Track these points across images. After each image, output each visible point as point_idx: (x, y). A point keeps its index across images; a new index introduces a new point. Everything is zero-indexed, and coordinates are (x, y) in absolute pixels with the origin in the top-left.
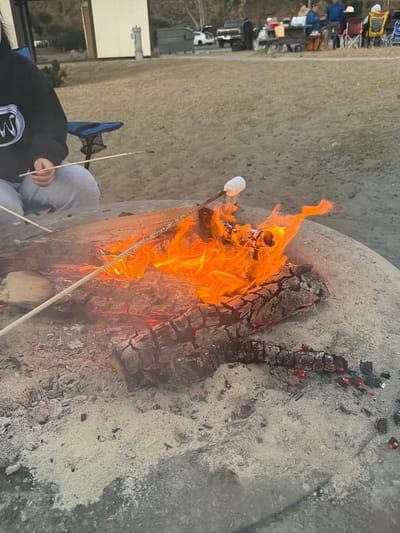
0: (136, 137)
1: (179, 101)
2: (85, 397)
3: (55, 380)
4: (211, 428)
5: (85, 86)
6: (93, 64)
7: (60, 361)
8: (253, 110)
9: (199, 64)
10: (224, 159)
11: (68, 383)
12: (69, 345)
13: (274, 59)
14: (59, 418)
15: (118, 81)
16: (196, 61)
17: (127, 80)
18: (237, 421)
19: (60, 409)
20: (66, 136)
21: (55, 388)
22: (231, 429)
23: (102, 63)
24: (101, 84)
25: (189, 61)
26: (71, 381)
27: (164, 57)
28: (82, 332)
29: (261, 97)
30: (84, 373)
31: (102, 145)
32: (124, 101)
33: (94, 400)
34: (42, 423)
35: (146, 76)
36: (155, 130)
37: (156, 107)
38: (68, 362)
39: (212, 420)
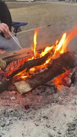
0: (28, 27)
1: (42, 16)
2: (17, 118)
3: (6, 111)
4: (61, 134)
5: (13, 9)
6: (15, 2)
7: (8, 104)
8: (65, 20)
9: (48, 5)
10: (56, 35)
11: (11, 112)
12: (11, 98)
13: (72, 4)
14: (8, 125)
15: (23, 9)
16: (47, 3)
17: (26, 8)
18: (70, 132)
19: (8, 122)
20: (11, 27)
21: (6, 113)
22: (68, 135)
23: (18, 2)
24: (17, 9)
25: (45, 3)
26: (12, 111)
27: (37, 2)
28: (15, 94)
29: (68, 16)
30: (16, 109)
31: (20, 30)
32: (25, 15)
33: (20, 119)
34: (2, 126)
35: (32, 7)
36: (34, 25)
37: (35, 17)
38: (11, 104)
39: (61, 131)
